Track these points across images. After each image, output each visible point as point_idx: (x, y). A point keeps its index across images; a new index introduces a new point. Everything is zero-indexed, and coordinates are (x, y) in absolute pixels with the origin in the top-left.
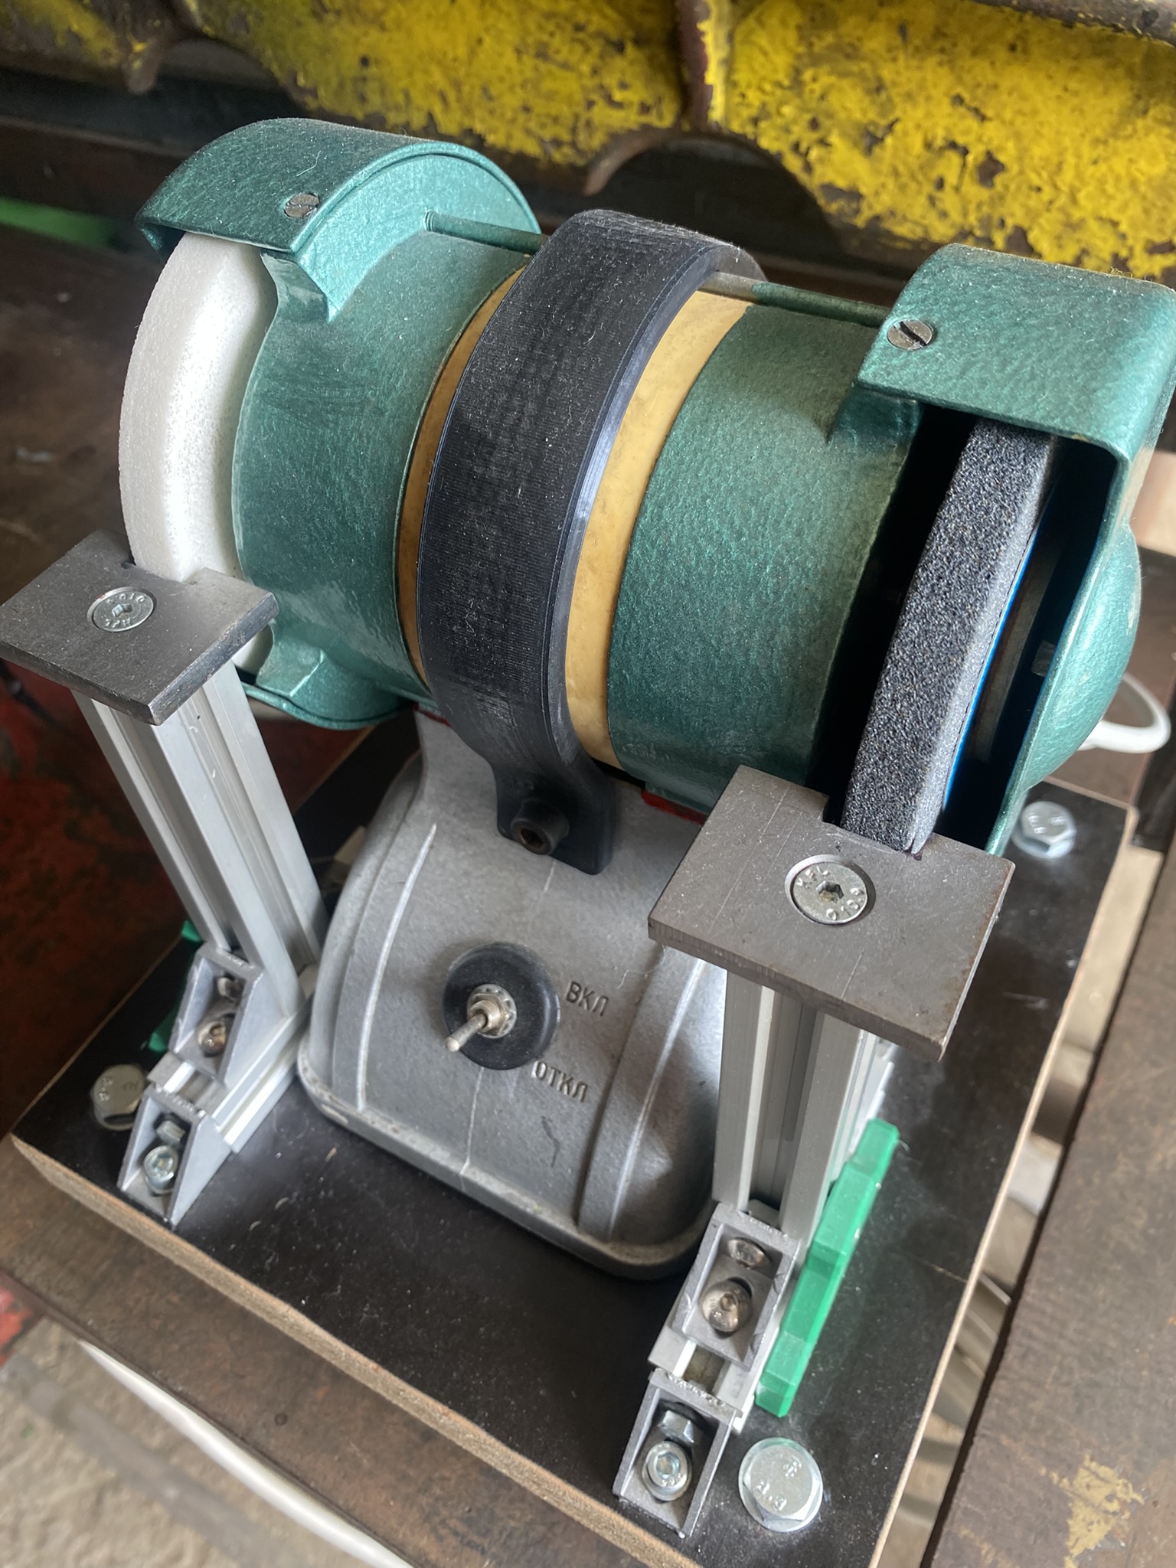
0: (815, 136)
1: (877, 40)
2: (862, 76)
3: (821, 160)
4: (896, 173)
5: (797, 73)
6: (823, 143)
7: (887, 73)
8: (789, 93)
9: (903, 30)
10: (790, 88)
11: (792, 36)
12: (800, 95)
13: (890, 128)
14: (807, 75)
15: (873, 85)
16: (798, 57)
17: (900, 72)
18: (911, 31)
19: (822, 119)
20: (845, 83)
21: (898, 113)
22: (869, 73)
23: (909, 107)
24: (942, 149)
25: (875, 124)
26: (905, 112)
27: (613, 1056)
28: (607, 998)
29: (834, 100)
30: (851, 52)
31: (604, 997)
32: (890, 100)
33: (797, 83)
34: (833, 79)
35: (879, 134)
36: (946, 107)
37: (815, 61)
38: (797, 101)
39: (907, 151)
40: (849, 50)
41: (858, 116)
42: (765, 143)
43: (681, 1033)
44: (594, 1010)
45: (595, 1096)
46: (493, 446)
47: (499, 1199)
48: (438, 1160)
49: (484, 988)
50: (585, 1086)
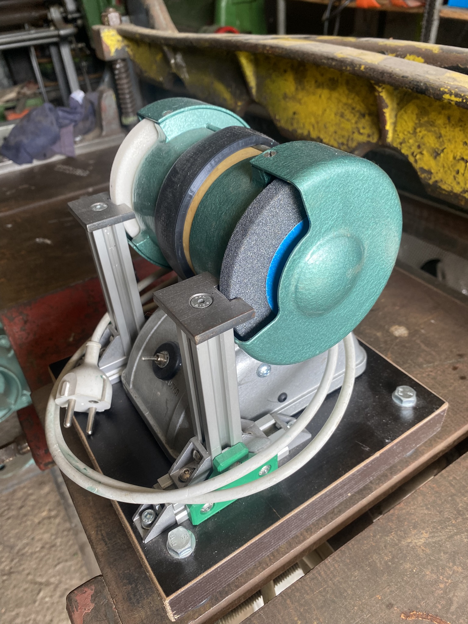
0: (419, 151)
1: (440, 121)
2: (435, 132)
3: (420, 159)
4: (444, 167)
5: (415, 129)
6: (421, 153)
7: (443, 132)
8: (412, 136)
9: (449, 118)
10: (413, 134)
11: (414, 117)
12: (415, 136)
13: (443, 151)
14: (418, 130)
15: (439, 135)
16: (416, 124)
17: (447, 132)
18: (451, 119)
19: (421, 145)
20: (430, 134)
21: (446, 146)
22: (437, 132)
23: (449, 144)
24: (459, 160)
25: (438, 149)
26: (448, 145)
29: (426, 140)
30: (432, 124)
32: (443, 141)
33: (415, 133)
34: (426, 132)
35: (439, 152)
36: (461, 146)
37: (421, 125)
38: (414, 138)
39: (447, 159)
40: (431, 123)
41: (433, 145)
42: (403, 151)
45: (180, 395)
46: (178, 173)
47: (152, 426)
48: (142, 409)
49: (163, 352)
50: (179, 391)
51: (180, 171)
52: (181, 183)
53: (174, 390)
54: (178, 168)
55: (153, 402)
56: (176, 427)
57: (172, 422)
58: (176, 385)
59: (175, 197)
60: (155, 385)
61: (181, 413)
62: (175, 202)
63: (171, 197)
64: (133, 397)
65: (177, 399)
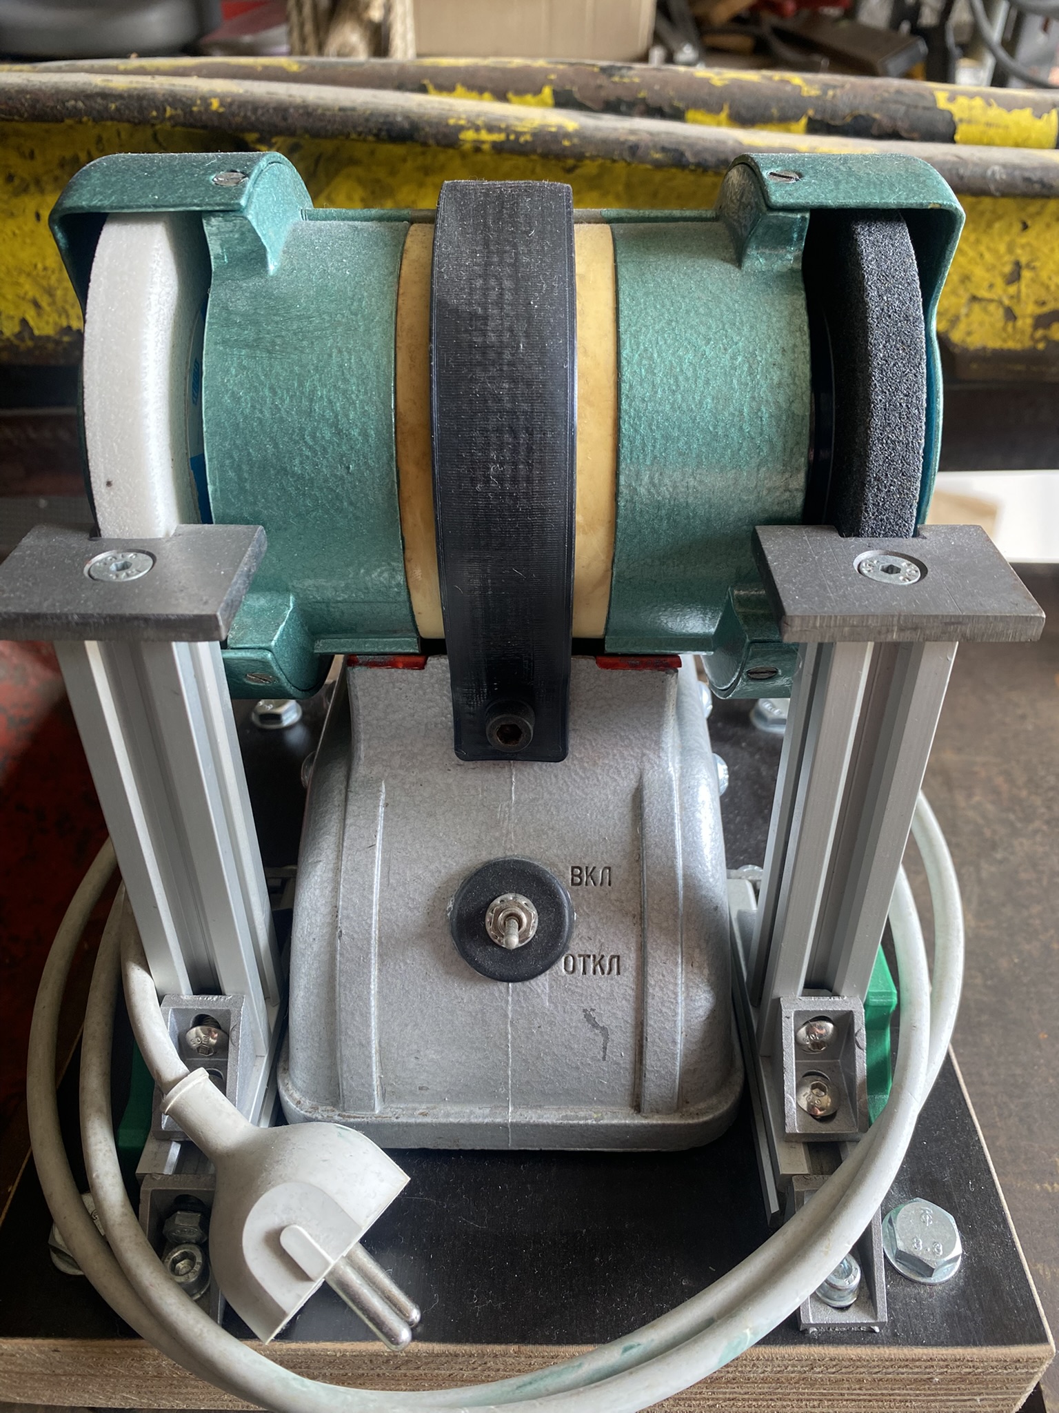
27: (634, 916)
28: (609, 868)
31: (606, 868)
43: (685, 867)
44: (602, 884)
45: (630, 962)
46: (485, 318)
47: (555, 1126)
48: (480, 1120)
49: (497, 901)
50: (618, 957)
51: (485, 309)
52: (527, 337)
53: (598, 968)
54: (470, 304)
55: (525, 1061)
56: (674, 1042)
57: (653, 1042)
58: (596, 952)
59: (529, 384)
60: (506, 1016)
61: (676, 994)
62: (541, 396)
63: (510, 389)
64: (412, 1120)
65: (627, 980)
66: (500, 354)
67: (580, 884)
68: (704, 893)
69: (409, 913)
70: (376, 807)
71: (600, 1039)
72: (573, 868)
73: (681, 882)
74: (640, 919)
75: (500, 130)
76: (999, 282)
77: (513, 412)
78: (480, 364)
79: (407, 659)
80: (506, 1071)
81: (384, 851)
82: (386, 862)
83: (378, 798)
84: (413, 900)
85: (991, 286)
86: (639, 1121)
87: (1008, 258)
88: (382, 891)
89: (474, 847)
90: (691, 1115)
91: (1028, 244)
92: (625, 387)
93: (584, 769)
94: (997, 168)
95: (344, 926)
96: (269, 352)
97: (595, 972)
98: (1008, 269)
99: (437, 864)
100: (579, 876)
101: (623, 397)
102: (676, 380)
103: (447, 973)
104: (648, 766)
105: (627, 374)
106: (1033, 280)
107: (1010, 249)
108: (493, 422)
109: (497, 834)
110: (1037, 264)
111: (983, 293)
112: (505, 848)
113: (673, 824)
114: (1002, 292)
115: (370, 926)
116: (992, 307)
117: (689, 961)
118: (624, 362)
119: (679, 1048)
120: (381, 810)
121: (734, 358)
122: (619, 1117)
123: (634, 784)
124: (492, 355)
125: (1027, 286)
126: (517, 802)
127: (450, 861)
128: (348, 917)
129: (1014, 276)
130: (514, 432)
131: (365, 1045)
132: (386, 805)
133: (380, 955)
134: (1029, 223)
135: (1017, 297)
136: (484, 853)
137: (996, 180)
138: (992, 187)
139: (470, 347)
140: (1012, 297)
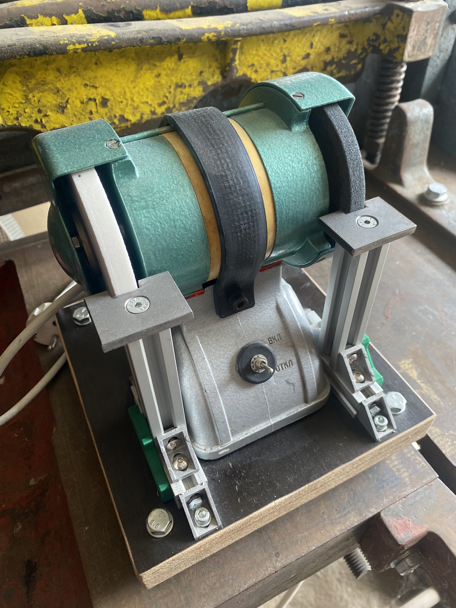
0: (42, 114)
1: (51, 76)
2: (50, 89)
3: (47, 122)
4: (75, 115)
6: (46, 116)
7: (59, 85)
8: (26, 104)
9: (58, 70)
13: (67, 101)
14: (30, 96)
15: (56, 91)
17: (63, 84)
18: (61, 70)
19: (41, 108)
20: (45, 94)
22: (53, 88)
24: (87, 102)
25: (61, 103)
26: (70, 95)
27: (291, 346)
29: (43, 101)
31: (278, 335)
32: (63, 93)
33: (27, 100)
34: (40, 94)
35: (65, 105)
36: (83, 89)
37: (31, 90)
38: (30, 106)
39: (76, 107)
40: (43, 83)
41: (54, 102)
42: (23, 125)
44: (278, 340)
45: (294, 361)
46: (226, 176)
47: (286, 419)
48: (264, 427)
49: (253, 360)
50: (291, 360)
51: (225, 172)
52: (242, 179)
53: (286, 366)
54: (219, 172)
55: (273, 403)
56: (314, 378)
57: (308, 381)
58: (284, 362)
59: (247, 195)
60: (264, 393)
61: (310, 364)
62: (252, 198)
63: (242, 199)
64: (244, 437)
65: (295, 366)
66: (235, 187)
67: (272, 343)
68: (308, 330)
69: (224, 375)
70: (199, 345)
71: (292, 387)
72: (268, 339)
73: (301, 330)
74: (294, 347)
75: (84, 42)
76: (279, 63)
77: (245, 206)
78: (231, 193)
79: (198, 292)
80: (267, 409)
81: (208, 358)
82: (210, 362)
83: (198, 342)
84: (224, 370)
85: (277, 65)
86: (308, 406)
87: (281, 54)
88: (213, 371)
89: (236, 345)
90: (322, 397)
91: (287, 47)
92: (273, 186)
93: (259, 306)
94: (275, 22)
95: (206, 388)
96: (153, 208)
97: (285, 368)
98: (281, 58)
99: (226, 355)
100: (271, 341)
101: (273, 189)
102: (287, 178)
103: (242, 388)
104: (278, 297)
105: (272, 181)
106: (291, 60)
107: (281, 50)
108: (239, 212)
109: (241, 338)
110: (291, 54)
111: (275, 69)
112: (245, 342)
113: (292, 313)
114: (281, 67)
115: (214, 384)
116: (279, 73)
117: (311, 353)
118: (270, 177)
119: (315, 380)
120: (200, 345)
121: (302, 166)
122: (302, 407)
123: (275, 305)
124: (233, 189)
125: (289, 63)
126: (242, 325)
127: (230, 353)
128: (206, 384)
129: (284, 61)
130: (246, 213)
131: (224, 422)
132: (201, 343)
133: (220, 392)
134: (286, 39)
135: (286, 68)
136: (240, 346)
137: (276, 27)
138: (275, 30)
139: (225, 188)
140: (284, 68)
